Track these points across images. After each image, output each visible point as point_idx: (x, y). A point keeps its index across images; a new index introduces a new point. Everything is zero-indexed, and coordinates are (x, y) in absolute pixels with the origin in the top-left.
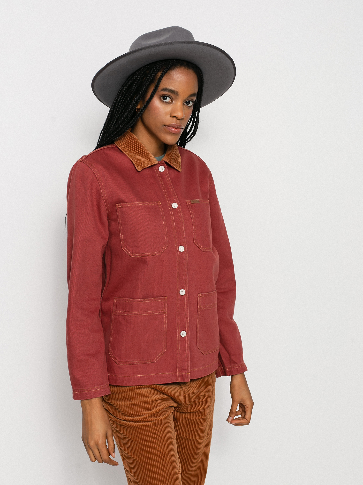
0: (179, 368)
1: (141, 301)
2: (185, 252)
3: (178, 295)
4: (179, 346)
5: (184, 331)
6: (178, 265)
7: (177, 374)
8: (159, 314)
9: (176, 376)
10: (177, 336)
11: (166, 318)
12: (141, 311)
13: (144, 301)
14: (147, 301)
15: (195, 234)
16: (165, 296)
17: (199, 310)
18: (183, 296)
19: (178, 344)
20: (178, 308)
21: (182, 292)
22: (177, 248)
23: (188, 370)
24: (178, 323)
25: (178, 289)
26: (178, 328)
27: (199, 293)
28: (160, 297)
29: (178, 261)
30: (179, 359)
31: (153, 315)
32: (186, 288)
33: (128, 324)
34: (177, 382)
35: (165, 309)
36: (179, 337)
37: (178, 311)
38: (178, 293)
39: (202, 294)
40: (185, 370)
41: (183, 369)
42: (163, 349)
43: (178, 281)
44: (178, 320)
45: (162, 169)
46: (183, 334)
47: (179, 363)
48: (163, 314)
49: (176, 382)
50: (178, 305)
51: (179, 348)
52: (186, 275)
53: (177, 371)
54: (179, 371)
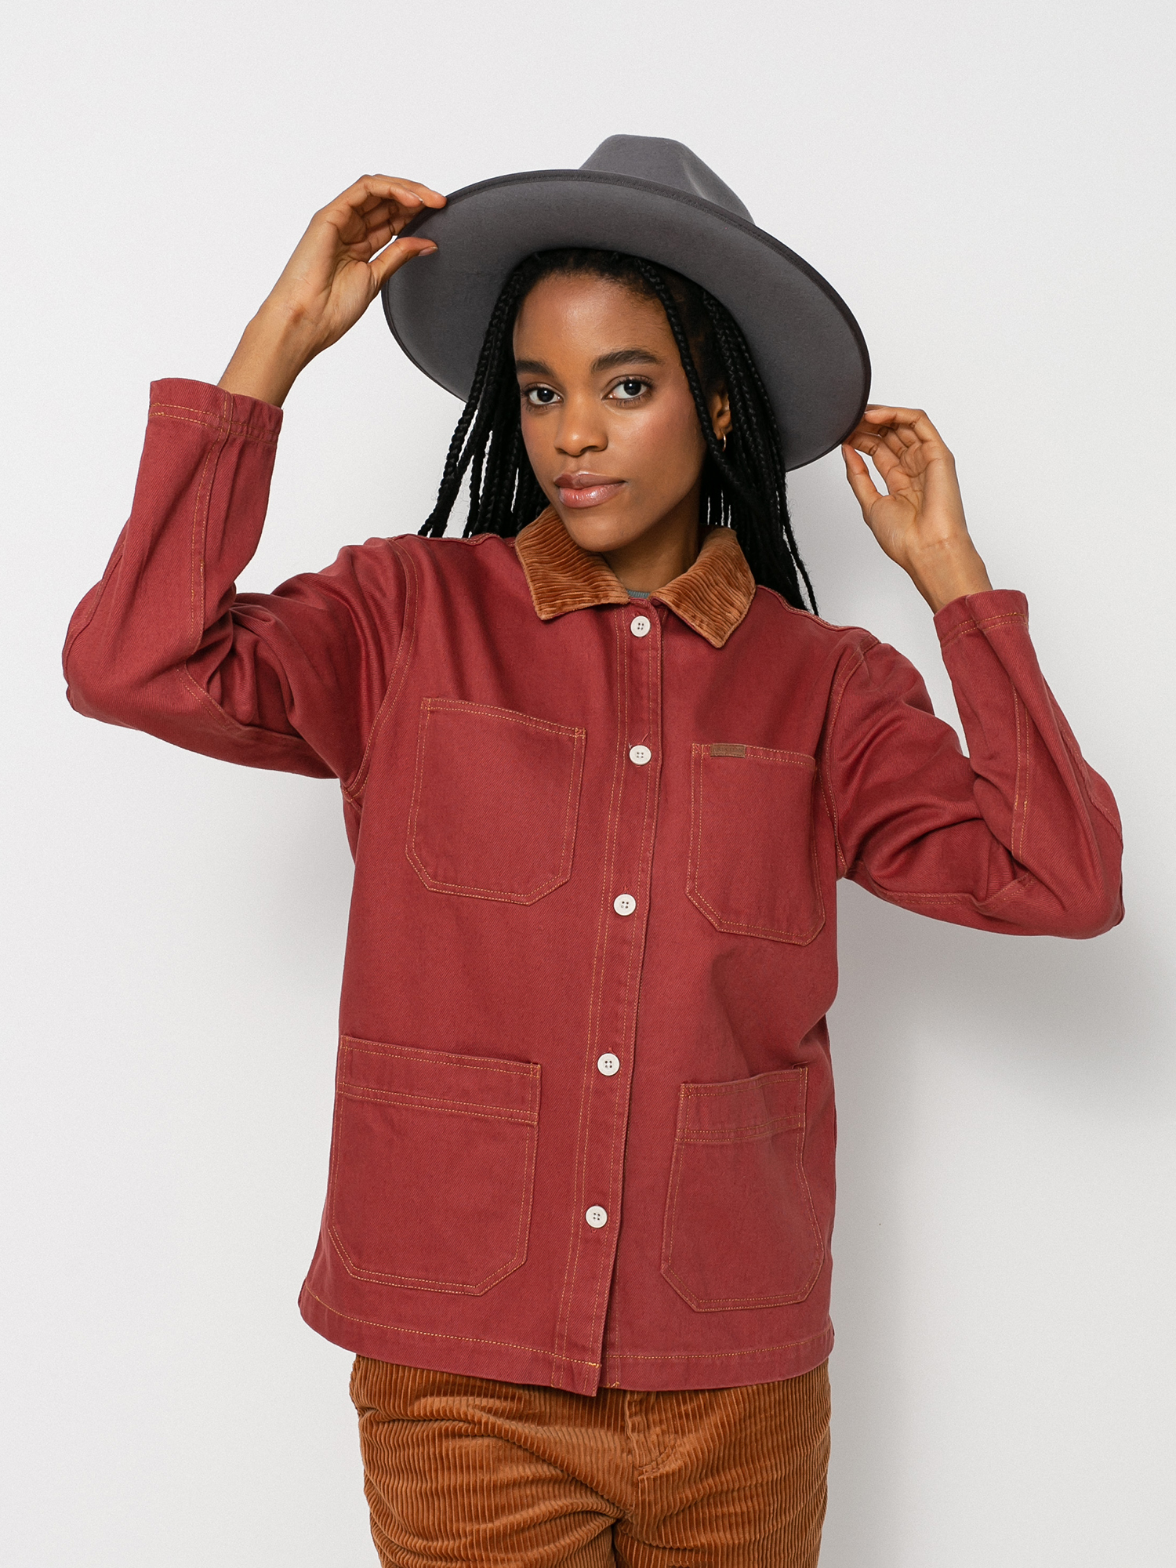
0: (561, 1336)
1: (450, 1060)
2: (638, 918)
3: (589, 1070)
4: (573, 1259)
5: (600, 1205)
6: (600, 959)
7: (553, 1358)
8: (508, 1121)
9: (549, 1363)
10: (571, 1219)
11: (532, 1139)
12: (446, 1097)
13: (459, 1061)
14: (469, 1063)
15: (696, 865)
16: (534, 1060)
17: (681, 1144)
18: (610, 1079)
19: (573, 1250)
20: (585, 1117)
21: (609, 1064)
22: (606, 899)
23: (593, 1353)
24: (580, 1172)
25: (592, 1048)
26: (579, 1190)
27: (684, 1083)
28: (516, 1059)
29: (601, 947)
30: (566, 1304)
31: (486, 1121)
32: (627, 1050)
33: (395, 1138)
34: (550, 1387)
35: (532, 1109)
36: (577, 1226)
37: (583, 1129)
38: (590, 1063)
39: (696, 1085)
40: (584, 1349)
41: (576, 1345)
42: (513, 1255)
43: (594, 1018)
44: (580, 1163)
45: (641, 626)
46: (596, 1216)
47: (563, 1320)
48: (522, 1124)
49: (548, 1385)
50: (585, 1108)
51: (572, 1266)
52: (630, 1003)
53: (552, 1346)
54: (560, 1348)
